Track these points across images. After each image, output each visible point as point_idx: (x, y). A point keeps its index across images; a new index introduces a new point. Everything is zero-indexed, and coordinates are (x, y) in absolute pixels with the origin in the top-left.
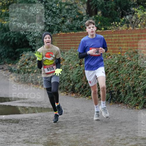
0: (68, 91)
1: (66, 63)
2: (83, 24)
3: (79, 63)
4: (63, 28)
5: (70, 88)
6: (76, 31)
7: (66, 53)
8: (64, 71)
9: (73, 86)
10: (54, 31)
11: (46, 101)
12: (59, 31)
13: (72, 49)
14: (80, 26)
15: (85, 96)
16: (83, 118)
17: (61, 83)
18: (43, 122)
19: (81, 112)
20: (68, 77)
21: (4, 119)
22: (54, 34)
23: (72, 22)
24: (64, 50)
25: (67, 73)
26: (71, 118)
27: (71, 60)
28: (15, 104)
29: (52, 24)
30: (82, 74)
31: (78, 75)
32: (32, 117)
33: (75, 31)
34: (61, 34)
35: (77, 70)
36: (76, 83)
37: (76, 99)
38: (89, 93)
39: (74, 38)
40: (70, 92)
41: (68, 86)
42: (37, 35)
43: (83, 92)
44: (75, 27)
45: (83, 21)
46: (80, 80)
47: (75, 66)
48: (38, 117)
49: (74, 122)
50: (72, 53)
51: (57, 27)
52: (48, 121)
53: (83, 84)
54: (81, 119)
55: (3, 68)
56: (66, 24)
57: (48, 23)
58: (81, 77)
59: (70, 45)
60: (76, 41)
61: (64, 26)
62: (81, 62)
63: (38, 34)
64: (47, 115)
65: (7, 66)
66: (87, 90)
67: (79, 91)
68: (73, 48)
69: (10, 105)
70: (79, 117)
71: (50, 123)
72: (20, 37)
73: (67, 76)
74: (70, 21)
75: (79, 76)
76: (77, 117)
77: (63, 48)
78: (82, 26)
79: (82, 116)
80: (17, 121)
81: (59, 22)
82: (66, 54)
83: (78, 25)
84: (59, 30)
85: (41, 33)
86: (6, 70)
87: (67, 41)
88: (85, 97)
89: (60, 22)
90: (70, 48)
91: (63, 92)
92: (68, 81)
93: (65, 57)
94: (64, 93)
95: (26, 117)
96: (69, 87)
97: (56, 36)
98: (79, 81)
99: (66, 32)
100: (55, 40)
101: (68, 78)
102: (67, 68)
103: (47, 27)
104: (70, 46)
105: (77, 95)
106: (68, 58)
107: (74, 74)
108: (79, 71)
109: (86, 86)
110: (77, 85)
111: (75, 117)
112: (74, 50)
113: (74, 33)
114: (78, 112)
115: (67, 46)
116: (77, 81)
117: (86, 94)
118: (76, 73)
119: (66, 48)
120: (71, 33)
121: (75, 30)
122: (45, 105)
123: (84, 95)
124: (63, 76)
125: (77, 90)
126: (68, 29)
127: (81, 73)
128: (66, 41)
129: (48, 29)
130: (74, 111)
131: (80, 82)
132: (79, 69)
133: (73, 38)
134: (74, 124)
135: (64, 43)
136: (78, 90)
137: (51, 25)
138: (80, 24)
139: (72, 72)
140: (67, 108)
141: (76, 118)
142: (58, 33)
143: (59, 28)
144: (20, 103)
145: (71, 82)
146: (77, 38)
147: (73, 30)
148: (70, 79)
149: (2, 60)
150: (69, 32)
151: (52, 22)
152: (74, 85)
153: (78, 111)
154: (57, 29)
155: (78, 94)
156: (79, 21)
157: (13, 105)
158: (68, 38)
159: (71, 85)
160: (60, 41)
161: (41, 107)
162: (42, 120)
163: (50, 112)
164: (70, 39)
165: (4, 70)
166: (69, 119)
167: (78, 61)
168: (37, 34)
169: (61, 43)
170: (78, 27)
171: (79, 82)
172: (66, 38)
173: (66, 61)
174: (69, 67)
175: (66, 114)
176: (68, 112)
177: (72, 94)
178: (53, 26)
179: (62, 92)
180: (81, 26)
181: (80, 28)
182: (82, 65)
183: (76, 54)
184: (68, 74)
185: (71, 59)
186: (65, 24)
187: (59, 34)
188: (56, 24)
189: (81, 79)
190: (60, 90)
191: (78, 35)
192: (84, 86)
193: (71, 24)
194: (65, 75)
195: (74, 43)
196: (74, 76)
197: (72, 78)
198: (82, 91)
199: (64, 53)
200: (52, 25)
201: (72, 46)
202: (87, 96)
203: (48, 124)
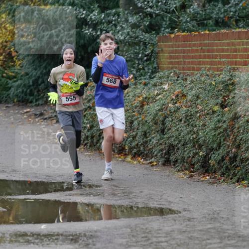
0: (193, 168)
1: (189, 104)
2: (230, 12)
3: (220, 102)
4: (184, 21)
5: (198, 162)
6: (214, 28)
7: (189, 79)
8: (185, 122)
9: (205, 157)
10: (163, 29)
11: (142, 192)
12: (173, 29)
13: (204, 70)
14: (222, 16)
15: (234, 180)
16: (229, 232)
17: (178, 149)
18: (134, 239)
19: (223, 218)
20: (194, 136)
21: (45, 232)
22: (161, 35)
23: (204, 6)
24: (184, 73)
25: (192, 125)
26: (201, 230)
27: (201, 96)
28: (71, 197)
29: (157, 12)
30: (225, 130)
31: (218, 131)
32: (109, 228)
33: (210, 28)
34: (178, 36)
35: (216, 119)
36: (212, 149)
37: (211, 186)
38: (242, 175)
39: (208, 45)
40: (198, 169)
41: (193, 157)
42: (122, 38)
43: (229, 170)
44: (210, 18)
45: (230, 5)
46: (222, 143)
47: (211, 111)
48: (124, 229)
49: (209, 241)
50: (203, 79)
51: (170, 18)
52: (146, 237)
53: (229, 152)
54: (225, 233)
55: (41, 114)
56: (190, 11)
57: (149, 9)
58: (223, 136)
59: (200, 61)
60: (213, 51)
61: (186, 17)
62: (225, 100)
63: (124, 35)
64: (143, 224)
65: (51, 109)
66: (238, 166)
67: (220, 169)
68: (206, 68)
69: (57, 199)
70: (219, 230)
71: (152, 243)
72: (82, 41)
73: (192, 133)
74: (198, 5)
75: (219, 134)
76: (214, 228)
77: (184, 69)
78: (228, 17)
79: (225, 227)
80: (74, 238)
81: (174, 6)
82: (189, 82)
83: (217, 14)
84: (174, 26)
85: (131, 33)
86: (50, 118)
87: (193, 51)
88: (234, 183)
89: (175, 8)
90: (199, 69)
91: (183, 171)
92: (194, 146)
93: (187, 88)
94: (185, 174)
95: (95, 228)
96: (195, 160)
97: (166, 39)
98: (219, 146)
99: (190, 31)
100: (164, 49)
101: (194, 139)
102: (191, 115)
103: (145, 19)
104: (199, 63)
105: (215, 177)
106: (194, 92)
107: (208, 130)
108: (219, 121)
109: (235, 157)
110: (214, 154)
111: (209, 228)
112: (208, 73)
113: (209, 34)
114: (216, 218)
115: (193, 63)
116: (215, 146)
117: (235, 175)
118: (213, 127)
119: (189, 69)
120: (203, 33)
121: (212, 26)
122: (139, 200)
123: (230, 177)
124: (182, 134)
125: (214, 166)
126: (194, 23)
127: (225, 126)
128: (189, 51)
129: (148, 23)
130: (207, 215)
131: (222, 148)
132: (219, 117)
133: (205, 45)
134: (206, 245)
135: (184, 57)
136: (216, 166)
137: (155, 13)
138: (222, 11)
139: (204, 125)
140: (191, 208)
141: (213, 231)
142: (172, 33)
143: (175, 21)
144: (81, 195)
145: (200, 147)
146: (217, 45)
147: (207, 25)
148: (197, 142)
149: (39, 95)
150: (197, 31)
151: (157, 6)
152: (208, 154)
153: (215, 216)
154: (169, 24)
155: (218, 175)
156: (220, 5)
157: (66, 201)
158: (194, 45)
159: (201, 154)
160: (176, 52)
161: (131, 204)
162: (133, 236)
163: (151, 218)
164: (200, 48)
165: (46, 119)
166: (195, 235)
167: (217, 98)
168: (122, 35)
169: (177, 57)
170: (219, 18)
171: (219, 148)
172: (190, 46)
173: (189, 97)
174: (197, 112)
175: (188, 223)
176: (195, 217)
177: (201, 176)
178: (159, 17)
179: (179, 171)
180: (225, 17)
181: (223, 20)
182: (226, 107)
183: (214, 83)
184: (195, 128)
185: (202, 93)
186: (188, 10)
187: (173, 36)
188: (166, 12)
189: (224, 140)
190: (174, 165)
191: (218, 37)
192: (230, 158)
193: (201, 12)
194: (185, 132)
195: (209, 57)
196: (206, 134)
197: (203, 138)
198: (227, 168)
199: (186, 79)
200: (157, 15)
201: (204, 63)
202: (238, 181)
203: (147, 245)
